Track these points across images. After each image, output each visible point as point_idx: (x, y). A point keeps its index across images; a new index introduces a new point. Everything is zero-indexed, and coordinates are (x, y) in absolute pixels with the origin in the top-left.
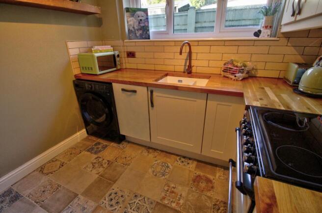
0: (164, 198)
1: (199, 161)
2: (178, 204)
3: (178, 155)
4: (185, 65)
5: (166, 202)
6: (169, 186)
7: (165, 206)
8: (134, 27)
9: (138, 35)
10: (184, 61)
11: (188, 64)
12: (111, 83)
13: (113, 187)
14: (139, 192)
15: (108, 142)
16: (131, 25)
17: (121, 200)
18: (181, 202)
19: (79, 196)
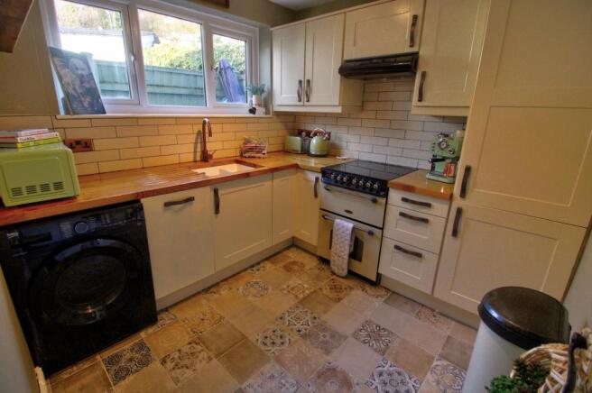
0: (296, 297)
1: (267, 259)
2: (307, 289)
3: (246, 270)
4: (195, 152)
5: (302, 296)
6: (284, 289)
7: (305, 298)
8: (75, 89)
9: (86, 104)
10: (192, 146)
11: (199, 149)
12: (138, 201)
13: (253, 340)
14: (278, 314)
15: (128, 341)
16: (68, 84)
17: (279, 333)
18: (306, 286)
19: (243, 387)
